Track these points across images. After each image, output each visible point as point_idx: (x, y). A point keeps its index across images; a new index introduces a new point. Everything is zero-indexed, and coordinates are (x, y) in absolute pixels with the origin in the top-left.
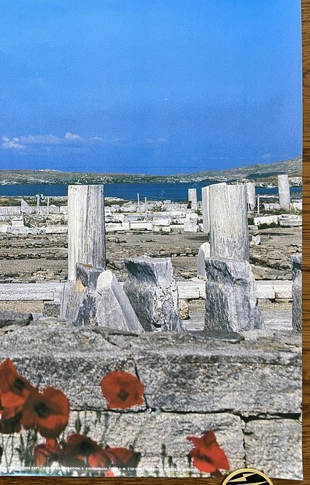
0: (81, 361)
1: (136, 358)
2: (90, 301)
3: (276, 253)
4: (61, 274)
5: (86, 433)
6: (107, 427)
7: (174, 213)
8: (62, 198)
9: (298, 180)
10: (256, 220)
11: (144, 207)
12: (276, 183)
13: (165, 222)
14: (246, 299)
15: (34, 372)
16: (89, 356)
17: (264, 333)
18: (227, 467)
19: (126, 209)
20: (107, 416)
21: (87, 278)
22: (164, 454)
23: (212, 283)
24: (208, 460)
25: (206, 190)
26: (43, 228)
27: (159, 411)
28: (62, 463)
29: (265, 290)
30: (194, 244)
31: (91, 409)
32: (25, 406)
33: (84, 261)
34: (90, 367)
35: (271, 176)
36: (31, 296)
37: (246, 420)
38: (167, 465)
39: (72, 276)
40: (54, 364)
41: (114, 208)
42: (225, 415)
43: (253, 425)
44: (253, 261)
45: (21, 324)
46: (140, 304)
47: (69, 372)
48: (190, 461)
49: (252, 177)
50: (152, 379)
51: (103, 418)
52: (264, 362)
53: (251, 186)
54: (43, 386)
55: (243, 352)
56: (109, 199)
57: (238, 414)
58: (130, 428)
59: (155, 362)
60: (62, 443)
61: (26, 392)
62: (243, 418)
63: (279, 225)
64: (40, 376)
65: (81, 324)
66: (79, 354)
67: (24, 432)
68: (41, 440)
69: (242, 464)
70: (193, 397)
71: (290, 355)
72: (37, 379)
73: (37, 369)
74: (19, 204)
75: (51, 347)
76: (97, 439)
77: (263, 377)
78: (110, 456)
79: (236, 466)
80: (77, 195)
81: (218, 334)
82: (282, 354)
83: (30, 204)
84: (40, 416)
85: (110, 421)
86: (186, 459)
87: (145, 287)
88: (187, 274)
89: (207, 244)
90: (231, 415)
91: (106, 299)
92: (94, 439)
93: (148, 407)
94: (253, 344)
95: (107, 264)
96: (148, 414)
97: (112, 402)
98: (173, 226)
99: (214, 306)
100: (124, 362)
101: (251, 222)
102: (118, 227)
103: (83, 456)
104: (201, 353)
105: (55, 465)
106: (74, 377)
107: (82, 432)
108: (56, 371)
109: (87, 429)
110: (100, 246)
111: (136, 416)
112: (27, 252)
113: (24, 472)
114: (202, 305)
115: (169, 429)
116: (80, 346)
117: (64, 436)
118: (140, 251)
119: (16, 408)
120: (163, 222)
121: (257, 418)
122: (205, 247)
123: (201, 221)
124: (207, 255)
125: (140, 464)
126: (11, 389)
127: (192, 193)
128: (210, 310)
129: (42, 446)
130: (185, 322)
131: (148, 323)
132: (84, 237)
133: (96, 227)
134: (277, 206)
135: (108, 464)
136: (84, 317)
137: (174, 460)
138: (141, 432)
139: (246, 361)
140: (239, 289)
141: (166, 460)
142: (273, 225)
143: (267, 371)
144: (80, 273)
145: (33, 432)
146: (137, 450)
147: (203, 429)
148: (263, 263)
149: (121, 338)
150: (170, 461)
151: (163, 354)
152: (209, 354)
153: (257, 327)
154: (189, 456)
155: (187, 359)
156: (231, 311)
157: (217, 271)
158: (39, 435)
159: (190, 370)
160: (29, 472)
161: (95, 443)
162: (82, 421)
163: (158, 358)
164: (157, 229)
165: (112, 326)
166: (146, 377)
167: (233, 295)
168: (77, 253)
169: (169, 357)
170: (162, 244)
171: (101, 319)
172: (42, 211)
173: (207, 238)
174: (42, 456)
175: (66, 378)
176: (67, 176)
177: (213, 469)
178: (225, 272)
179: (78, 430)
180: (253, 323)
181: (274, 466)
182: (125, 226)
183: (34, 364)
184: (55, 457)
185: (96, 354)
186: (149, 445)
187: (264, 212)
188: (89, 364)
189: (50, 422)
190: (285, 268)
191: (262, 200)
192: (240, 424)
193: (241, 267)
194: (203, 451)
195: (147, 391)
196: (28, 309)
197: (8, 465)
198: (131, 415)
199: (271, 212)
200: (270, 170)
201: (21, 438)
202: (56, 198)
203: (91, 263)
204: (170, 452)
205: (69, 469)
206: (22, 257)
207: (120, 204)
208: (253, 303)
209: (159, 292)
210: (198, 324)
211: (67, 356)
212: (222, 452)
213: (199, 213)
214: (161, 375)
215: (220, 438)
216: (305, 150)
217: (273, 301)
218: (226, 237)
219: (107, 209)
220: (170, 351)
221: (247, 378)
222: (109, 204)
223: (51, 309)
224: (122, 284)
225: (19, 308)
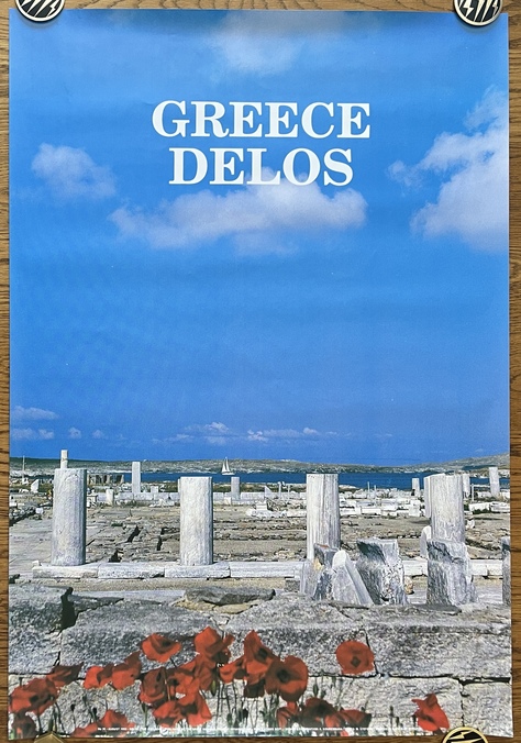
0: (318, 632)
1: (367, 629)
2: (326, 578)
3: (488, 536)
4: (301, 554)
5: (322, 696)
6: (341, 691)
7: (400, 500)
8: (301, 485)
9: (506, 473)
10: (471, 507)
11: (373, 494)
12: (487, 474)
13: (392, 508)
14: (463, 576)
15: (276, 642)
16: (325, 627)
17: (478, 606)
18: (447, 727)
19: (358, 496)
20: (341, 680)
21: (323, 557)
22: (392, 715)
23: (433, 562)
24: (430, 719)
25: (427, 479)
26: (284, 512)
27: (387, 676)
28: (301, 724)
29: (479, 568)
30: (417, 527)
31: (327, 674)
32: (268, 673)
33: (321, 542)
34: (326, 637)
35: (483, 468)
36: (274, 573)
37: (464, 683)
38: (395, 725)
39: (311, 555)
40: (294, 635)
41: (348, 494)
42: (445, 679)
43: (470, 688)
44: (469, 542)
45: (264, 598)
46: (371, 579)
47: (308, 641)
48: (415, 721)
49: (467, 469)
50: (380, 647)
51: (337, 683)
52: (479, 632)
53: (466, 477)
54: (284, 654)
55: (461, 623)
56: (342, 487)
57: (456, 678)
58: (361, 691)
59: (383, 632)
60: (301, 705)
61: (269, 660)
62: (461, 682)
63: (490, 511)
64: (282, 646)
65: (318, 599)
66: (317, 626)
67: (267, 697)
68: (283, 703)
69: (460, 723)
70: (417, 663)
71: (501, 626)
72: (279, 648)
73: (279, 640)
74: (263, 490)
75: (291, 619)
76: (332, 702)
77: (478, 645)
78: (344, 717)
79: (455, 725)
80: (314, 482)
81: (438, 607)
82: (494, 625)
83: (272, 490)
84: (282, 681)
85: (344, 685)
86: (411, 719)
87: (376, 565)
88: (411, 554)
89: (429, 527)
90: (451, 680)
91: (341, 576)
92: (330, 702)
93: (377, 673)
94: (469, 616)
95: (341, 544)
96: (377, 679)
97: (346, 669)
98: (399, 511)
99: (435, 582)
100: (356, 633)
101: (466, 508)
102: (351, 512)
103: (320, 717)
104: (423, 624)
105: (295, 726)
106: (312, 647)
107: (319, 696)
108: (296, 641)
109: (324, 693)
110: (335, 529)
111: (367, 681)
112: (271, 533)
113: (268, 733)
114: (424, 582)
115: (397, 693)
116: (317, 618)
117: (303, 700)
118: (370, 533)
119: (261, 674)
120: (389, 507)
121: (473, 682)
122: (427, 530)
123: (424, 507)
124: (429, 537)
125: (371, 725)
126: (255, 657)
127: (415, 481)
128: (431, 586)
129: (283, 709)
130: (410, 597)
131: (377, 597)
132: (321, 520)
133: (331, 511)
134: (489, 494)
135: (343, 725)
136: (321, 592)
137: (401, 720)
138: (371, 695)
139: (463, 631)
140: (456, 567)
141: (394, 720)
142: (485, 511)
143: (481, 639)
144: (317, 553)
145: (275, 696)
146: (368, 712)
147: (426, 692)
148: (477, 544)
149: (354, 610)
150: (398, 721)
151: (390, 625)
152: (431, 625)
153: (472, 600)
154: (414, 717)
155: (412, 629)
156: (450, 586)
157: (438, 551)
158: (280, 698)
159: (414, 639)
160: (273, 733)
161: (331, 705)
162: (319, 686)
163: (386, 629)
164: (385, 514)
165: (346, 600)
166: (376, 645)
167: (450, 572)
168: (315, 534)
169: (396, 628)
170: (389, 526)
171: (336, 594)
172: (283, 497)
173: (428, 522)
174: (284, 718)
175: (306, 647)
176: (306, 465)
177: (435, 728)
178: (445, 553)
179: (316, 694)
180: (469, 597)
181: (488, 724)
182: (357, 511)
183: (277, 635)
184: (295, 719)
185: (332, 625)
186: (378, 707)
187: (477, 500)
188: (325, 634)
189: (291, 687)
190: (496, 549)
191: (476, 489)
192: (458, 687)
193: (458, 548)
194: (427, 712)
195: (376, 658)
196: (271, 585)
197: (254, 727)
198: (363, 680)
199: (483, 500)
200: (483, 463)
201: (265, 701)
202: (296, 485)
203: (327, 544)
204: (397, 714)
205: (308, 729)
206: (265, 538)
207: (353, 491)
208: (469, 580)
209: (387, 569)
210: (420, 598)
211: (307, 628)
212: (443, 712)
213: (422, 500)
214: (389, 644)
215: (441, 700)
216: (511, 446)
217: (486, 577)
218: (446, 521)
219: (341, 495)
220: (396, 622)
221: (464, 646)
222: (343, 491)
223: (292, 585)
224: (355, 562)
225: (262, 584)
